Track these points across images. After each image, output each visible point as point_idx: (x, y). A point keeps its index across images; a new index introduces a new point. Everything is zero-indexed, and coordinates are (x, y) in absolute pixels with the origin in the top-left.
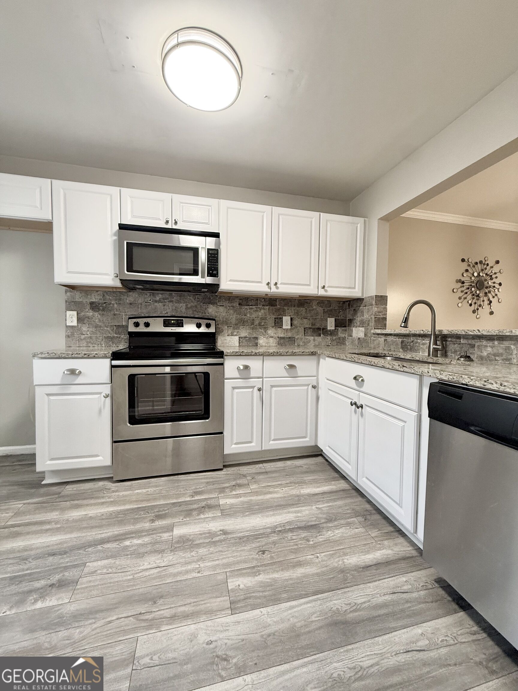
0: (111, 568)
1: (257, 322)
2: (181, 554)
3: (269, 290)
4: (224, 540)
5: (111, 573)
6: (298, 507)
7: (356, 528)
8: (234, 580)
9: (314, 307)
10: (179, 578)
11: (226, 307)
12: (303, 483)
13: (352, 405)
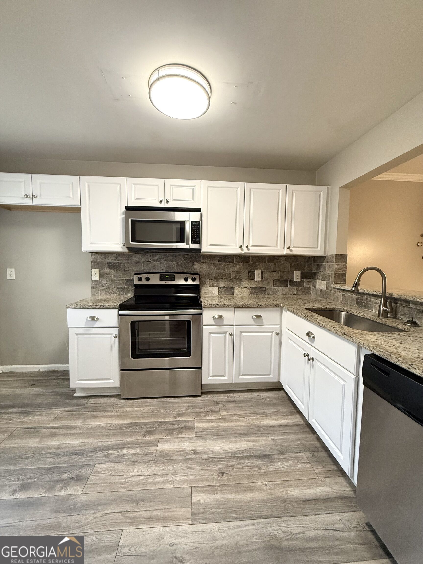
0: (111, 470)
1: (233, 276)
2: (161, 466)
3: (242, 252)
4: (194, 459)
5: (111, 475)
6: (256, 437)
7: (303, 463)
8: (197, 495)
9: (282, 263)
10: (157, 487)
11: (208, 264)
12: (265, 415)
13: (305, 357)
